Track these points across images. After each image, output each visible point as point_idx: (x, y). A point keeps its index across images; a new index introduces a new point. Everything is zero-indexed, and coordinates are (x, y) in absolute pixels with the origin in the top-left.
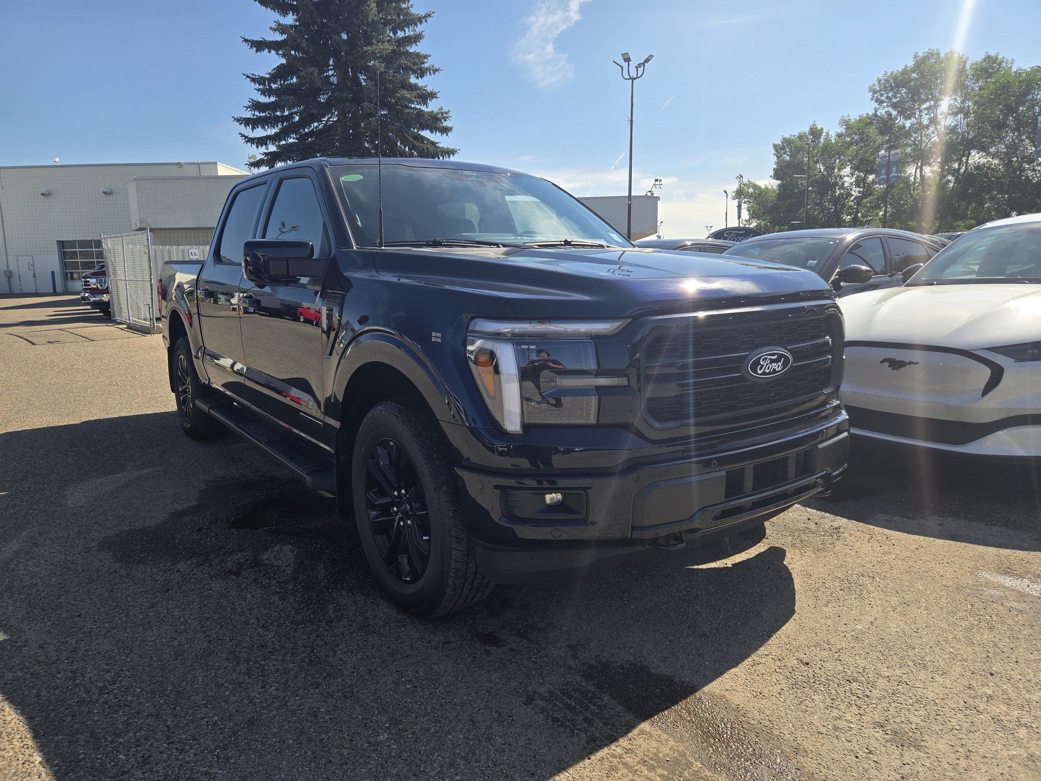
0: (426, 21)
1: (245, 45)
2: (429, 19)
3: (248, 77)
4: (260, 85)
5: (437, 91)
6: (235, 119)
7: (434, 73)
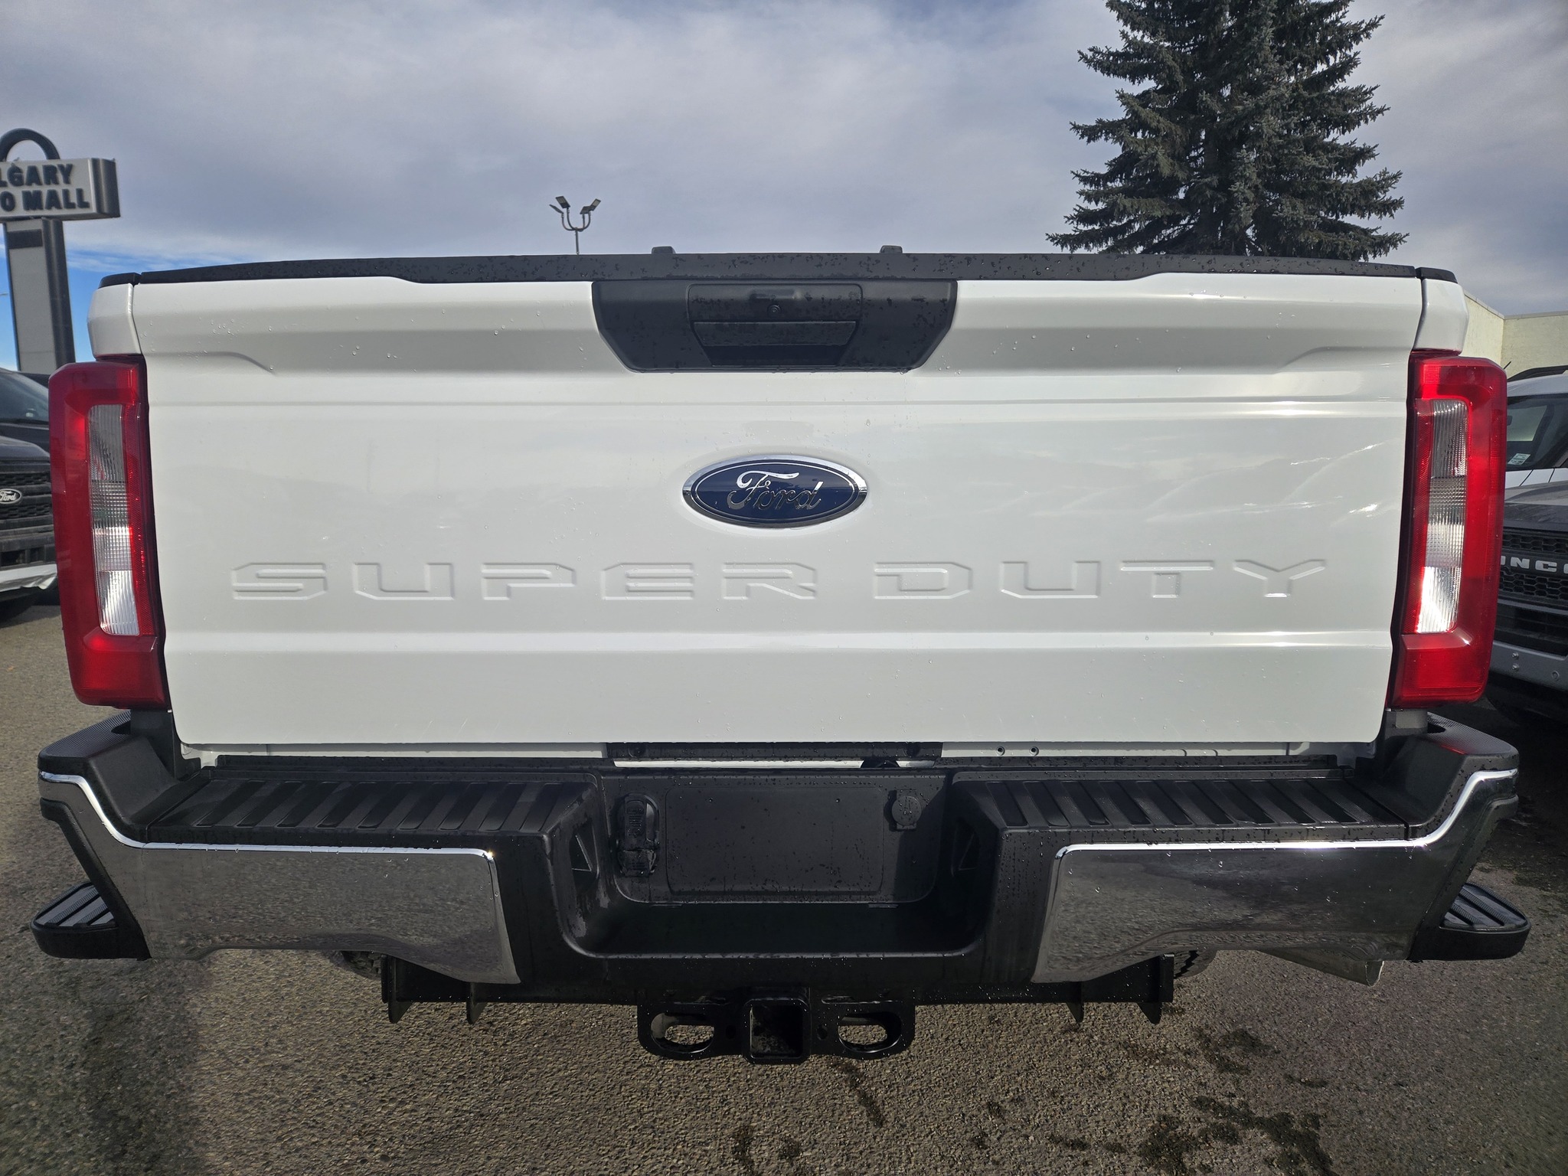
0: (1368, 36)
1: (1073, 133)
2: (1374, 32)
3: (1077, 175)
4: (1091, 186)
5: (1372, 146)
6: (1050, 237)
7: (1374, 118)
